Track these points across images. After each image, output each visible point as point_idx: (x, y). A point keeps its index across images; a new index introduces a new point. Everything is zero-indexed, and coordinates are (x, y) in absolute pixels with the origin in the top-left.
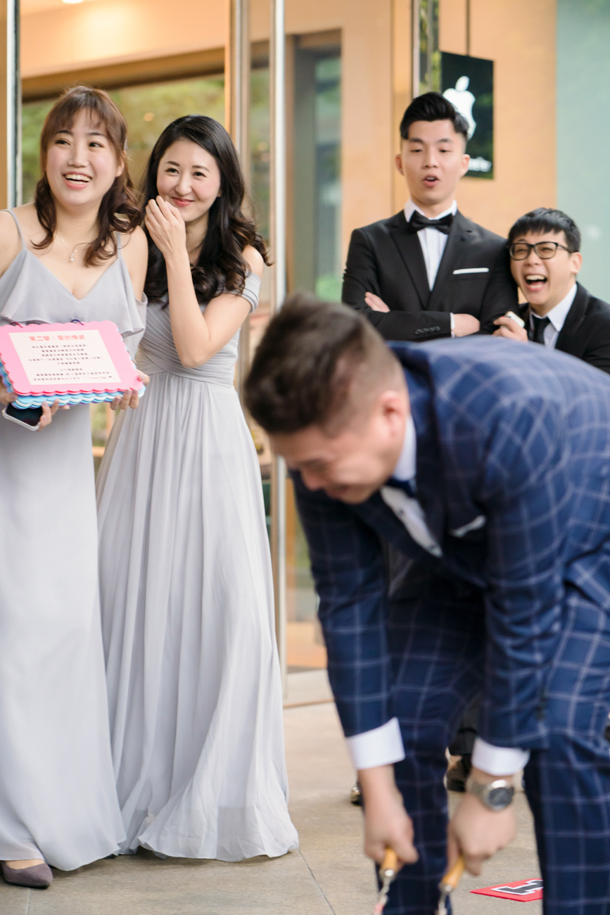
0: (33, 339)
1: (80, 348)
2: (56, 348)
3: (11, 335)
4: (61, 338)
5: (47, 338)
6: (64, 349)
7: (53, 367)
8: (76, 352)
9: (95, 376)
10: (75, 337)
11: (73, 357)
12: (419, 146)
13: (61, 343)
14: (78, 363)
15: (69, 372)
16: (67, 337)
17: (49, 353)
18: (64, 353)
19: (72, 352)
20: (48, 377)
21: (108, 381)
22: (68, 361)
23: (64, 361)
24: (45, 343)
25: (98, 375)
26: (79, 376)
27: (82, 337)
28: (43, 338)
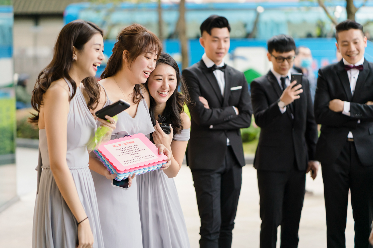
0: (114, 146)
1: (135, 147)
2: (125, 149)
3: (105, 146)
4: (125, 144)
5: (120, 145)
6: (129, 148)
7: (129, 157)
8: (134, 149)
9: (147, 157)
10: (130, 142)
11: (134, 151)
12: (216, 39)
13: (127, 146)
14: (137, 153)
15: (136, 158)
16: (127, 143)
17: (124, 151)
18: (130, 150)
19: (133, 149)
20: (129, 162)
21: (153, 158)
22: (133, 153)
23: (132, 154)
24: (120, 147)
25: (148, 157)
26: (141, 159)
27: (133, 142)
28: (118, 145)
